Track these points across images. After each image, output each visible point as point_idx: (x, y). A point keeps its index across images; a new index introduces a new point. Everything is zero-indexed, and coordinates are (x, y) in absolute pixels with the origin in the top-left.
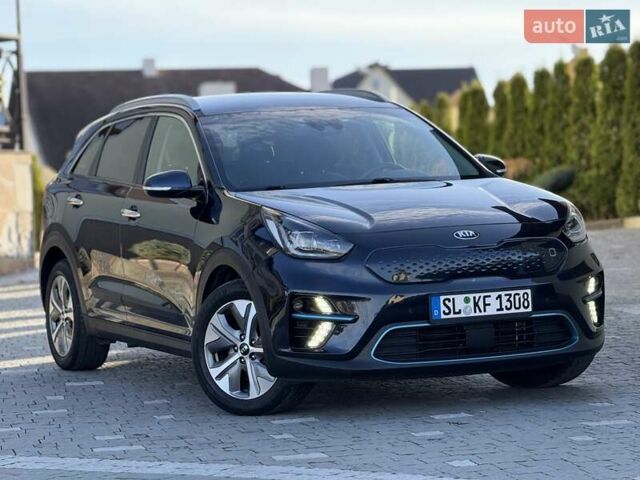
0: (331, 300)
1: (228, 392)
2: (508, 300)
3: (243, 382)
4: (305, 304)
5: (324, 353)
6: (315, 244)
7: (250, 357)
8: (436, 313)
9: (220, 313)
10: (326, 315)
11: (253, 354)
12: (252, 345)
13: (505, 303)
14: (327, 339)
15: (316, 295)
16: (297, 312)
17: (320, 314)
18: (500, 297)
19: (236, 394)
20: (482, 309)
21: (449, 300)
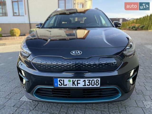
2: (89, 82)
8: (56, 84)
20: (76, 85)
21: (62, 80)
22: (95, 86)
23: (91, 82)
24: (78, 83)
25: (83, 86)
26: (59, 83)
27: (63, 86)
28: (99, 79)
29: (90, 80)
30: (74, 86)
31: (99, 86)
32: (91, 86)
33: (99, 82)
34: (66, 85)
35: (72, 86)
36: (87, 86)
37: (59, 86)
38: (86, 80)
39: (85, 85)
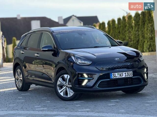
0: (87, 74)
1: (63, 96)
2: (127, 74)
3: (66, 93)
4: (81, 75)
5: (86, 86)
6: (83, 62)
7: (68, 87)
8: (111, 77)
9: (61, 78)
10: (86, 78)
11: (69, 87)
12: (68, 85)
13: (127, 75)
14: (87, 83)
15: (84, 73)
16: (79, 77)
17: (85, 78)
18: (125, 73)
19: (65, 96)
20: (122, 76)
21: (114, 74)
22: (130, 76)
23: (128, 74)
24: (122, 75)
25: (125, 76)
26: (113, 76)
27: (115, 78)
28: (132, 72)
29: (128, 73)
30: (121, 77)
31: (132, 76)
32: (128, 76)
33: (132, 74)
34: (116, 77)
35: (119, 77)
36: (127, 76)
37: (113, 78)
38: (126, 72)
39: (126, 76)
